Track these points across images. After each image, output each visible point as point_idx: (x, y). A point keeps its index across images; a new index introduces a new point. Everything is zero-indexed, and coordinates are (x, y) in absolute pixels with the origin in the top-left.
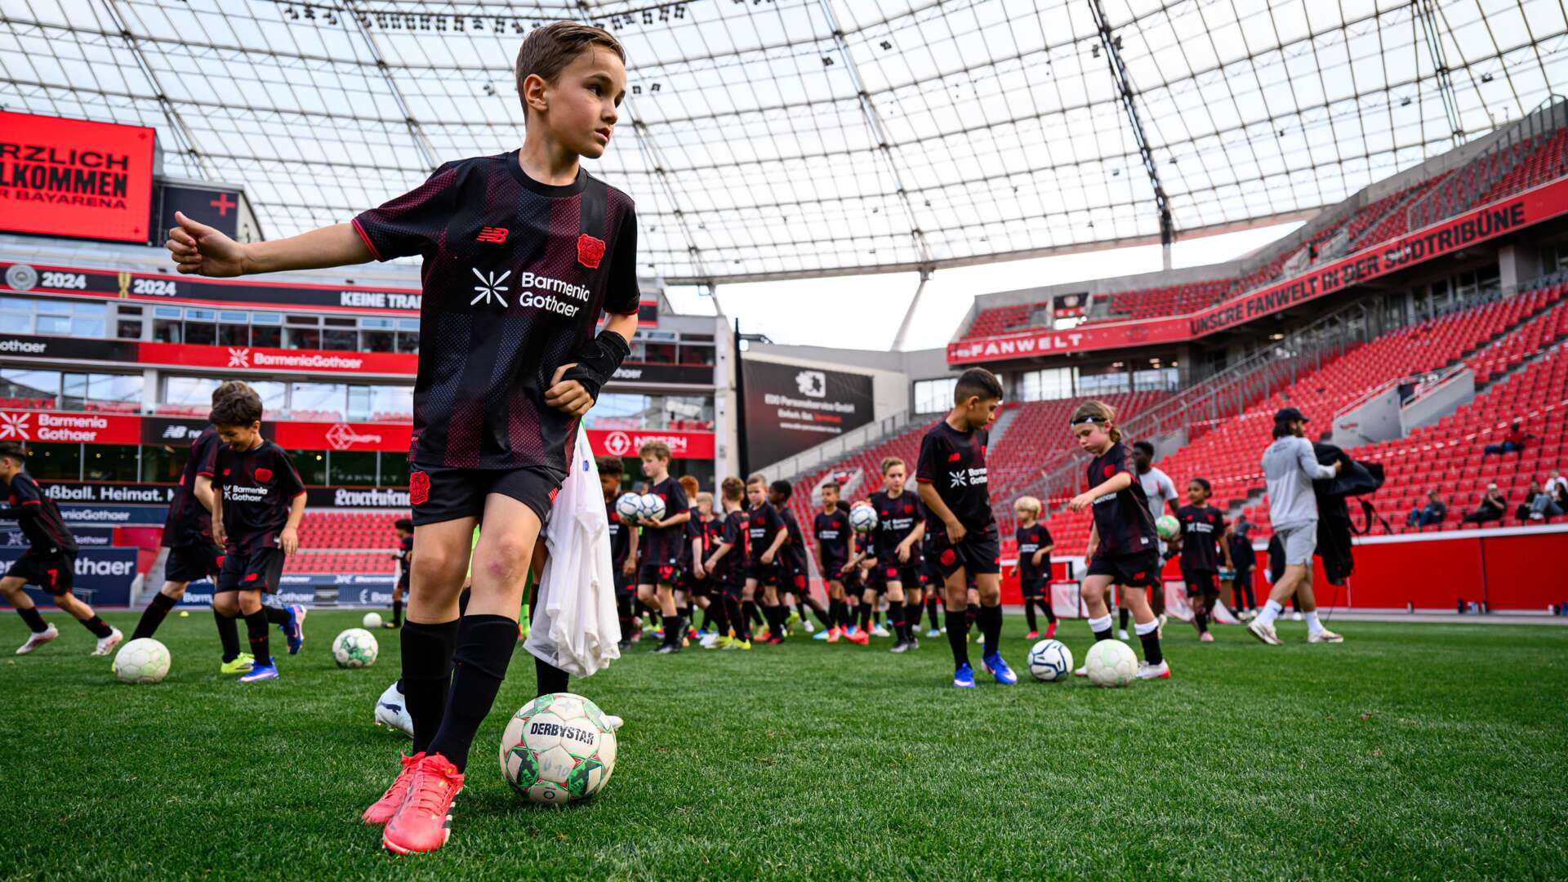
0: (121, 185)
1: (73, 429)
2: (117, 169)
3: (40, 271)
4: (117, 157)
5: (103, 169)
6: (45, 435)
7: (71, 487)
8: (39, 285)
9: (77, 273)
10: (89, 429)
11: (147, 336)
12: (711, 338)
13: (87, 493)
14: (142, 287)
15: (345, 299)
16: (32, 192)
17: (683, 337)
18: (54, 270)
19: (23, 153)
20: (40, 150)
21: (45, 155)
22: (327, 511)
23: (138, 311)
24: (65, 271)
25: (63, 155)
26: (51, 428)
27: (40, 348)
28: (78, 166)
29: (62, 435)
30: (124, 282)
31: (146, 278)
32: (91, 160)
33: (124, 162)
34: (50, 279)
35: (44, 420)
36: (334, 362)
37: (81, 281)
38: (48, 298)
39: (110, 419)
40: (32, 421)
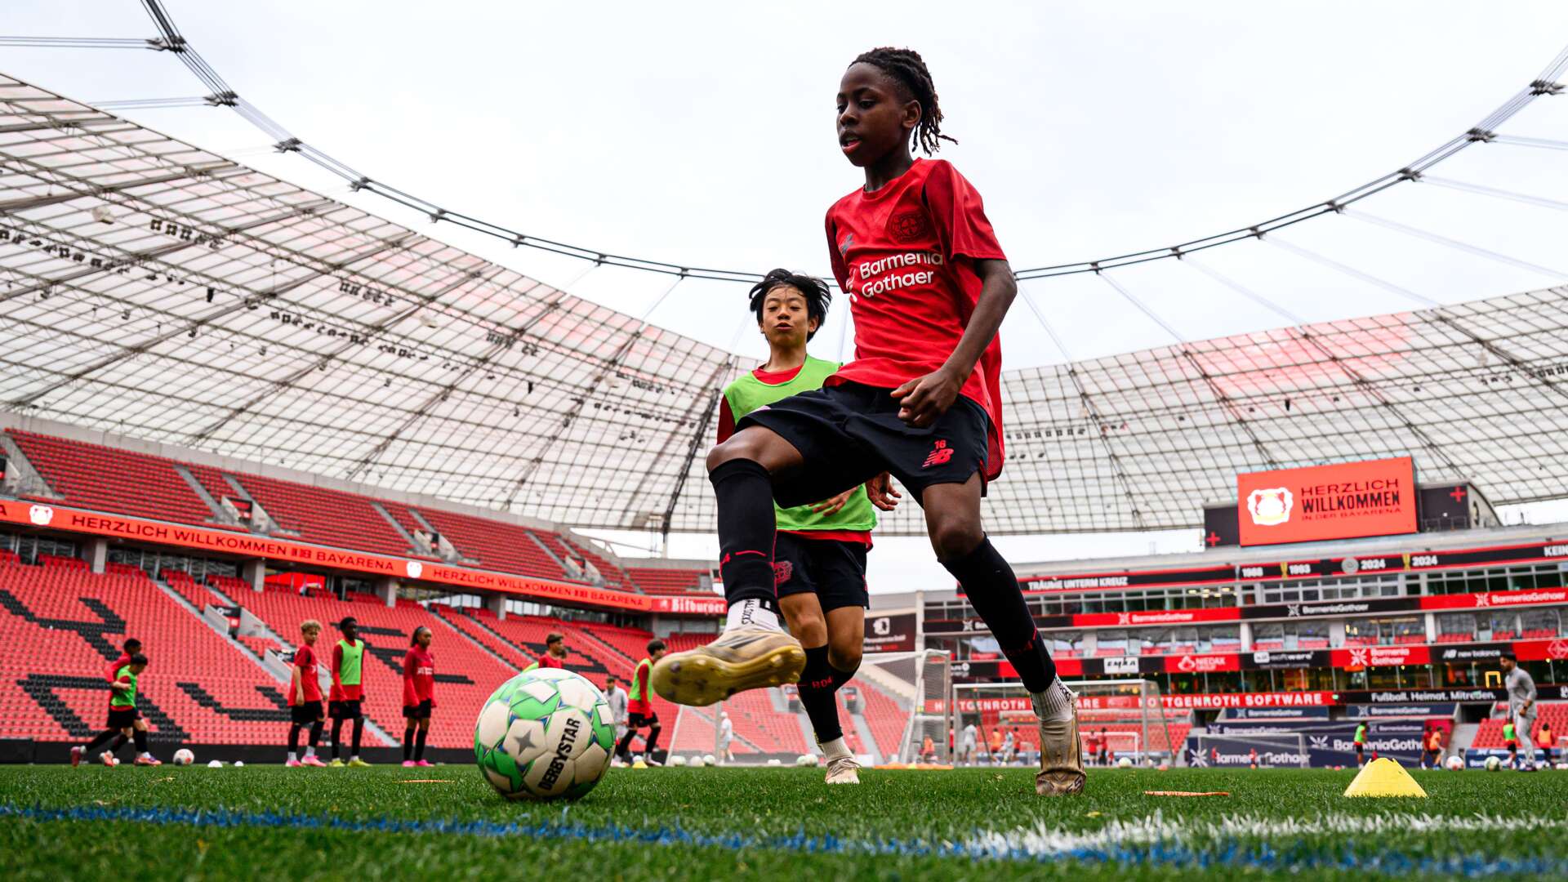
0: (1396, 498)
1: (1391, 656)
2: (1393, 488)
3: (1359, 560)
4: (1392, 480)
5: (1385, 489)
6: (1376, 662)
7: (1395, 693)
8: (1360, 570)
9: (1379, 558)
10: (1399, 656)
11: (1425, 592)
13: (1403, 697)
14: (1418, 561)
15: (1547, 551)
16: (1348, 511)
18: (1367, 559)
19: (1341, 488)
20: (1348, 485)
21: (1352, 488)
22: (1556, 703)
23: (1416, 577)
24: (1372, 558)
25: (1362, 486)
26: (1379, 657)
27: (1365, 607)
28: (1371, 490)
29: (1385, 661)
30: (1406, 560)
31: (1418, 555)
32: (1378, 485)
33: (1396, 483)
34: (1366, 565)
35: (1374, 652)
36: (1546, 596)
37: (1382, 564)
38: (1368, 576)
39: (1411, 649)
40: (1368, 653)
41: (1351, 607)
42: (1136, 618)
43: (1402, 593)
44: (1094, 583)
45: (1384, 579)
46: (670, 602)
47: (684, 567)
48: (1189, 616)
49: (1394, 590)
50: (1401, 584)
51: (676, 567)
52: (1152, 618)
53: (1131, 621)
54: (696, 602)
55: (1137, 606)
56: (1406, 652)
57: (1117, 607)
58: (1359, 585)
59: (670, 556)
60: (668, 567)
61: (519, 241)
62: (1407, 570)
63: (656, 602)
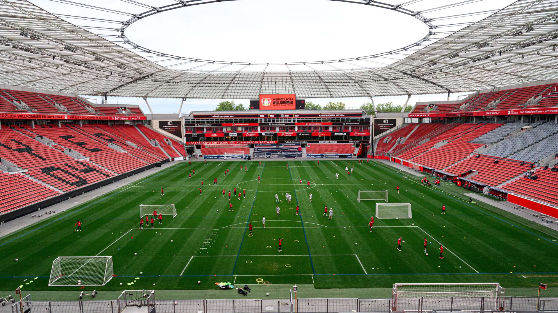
0: (292, 102)
3: (284, 115)
6: (286, 135)
7: (289, 142)
9: (288, 115)
10: (290, 134)
11: (296, 122)
13: (291, 142)
14: (296, 116)
15: (320, 116)
16: (282, 104)
17: (365, 118)
18: (286, 115)
19: (281, 99)
20: (283, 99)
22: (318, 144)
23: (295, 119)
24: (287, 115)
25: (285, 99)
27: (284, 124)
28: (287, 100)
29: (288, 135)
30: (293, 115)
31: (296, 115)
32: (289, 99)
33: (292, 99)
34: (286, 116)
35: (286, 134)
36: (318, 124)
38: (285, 118)
39: (293, 133)
40: (284, 134)
41: (282, 124)
42: (236, 125)
43: (292, 122)
44: (227, 117)
45: (289, 119)
46: (114, 117)
47: (112, 107)
48: (247, 124)
49: (290, 121)
50: (292, 120)
51: (110, 106)
52: (240, 125)
53: (235, 125)
54: (121, 117)
55: (236, 122)
56: (292, 134)
57: (232, 122)
58: (284, 120)
59: (108, 103)
60: (108, 106)
62: (294, 118)
63: (111, 117)
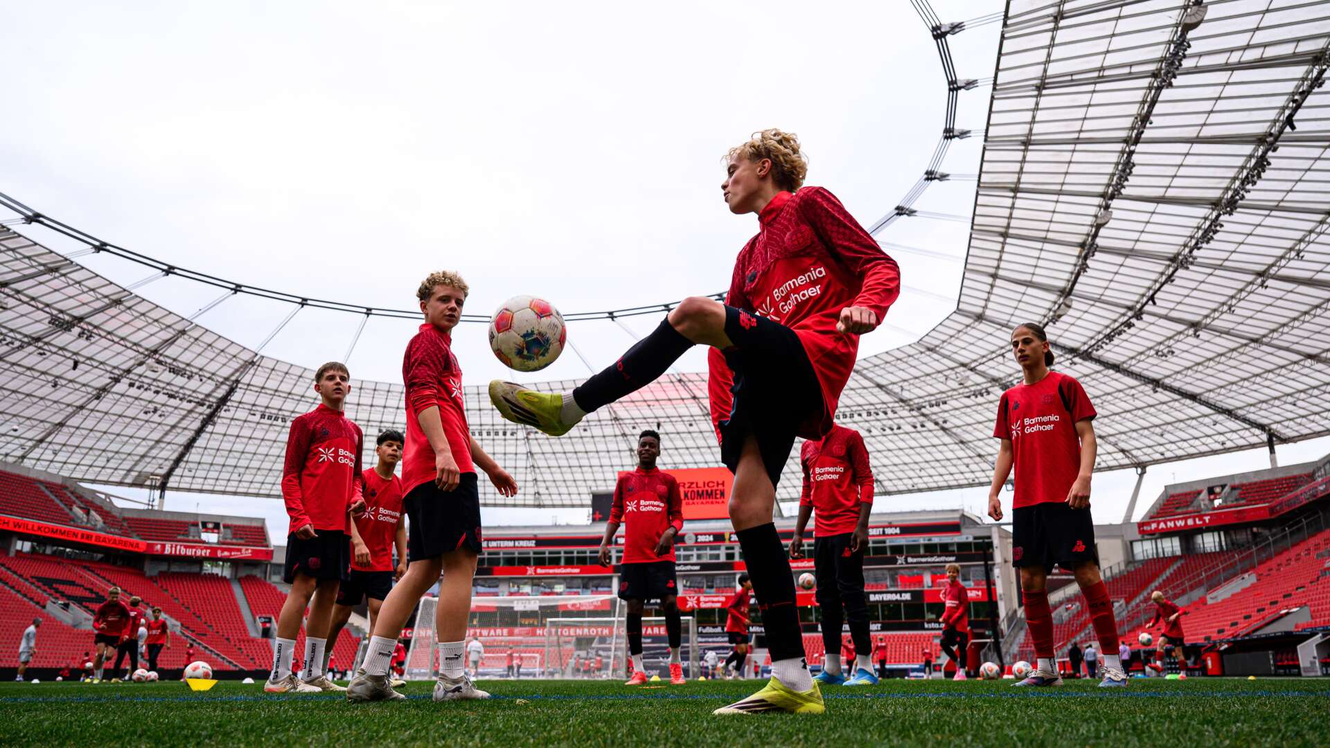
0: (722, 494)
1: (713, 602)
2: (720, 487)
3: (696, 535)
4: (720, 482)
5: (715, 488)
6: (703, 605)
7: (714, 627)
8: (696, 542)
9: (709, 534)
10: (718, 602)
12: (989, 537)
16: (691, 501)
17: (975, 538)
18: (701, 534)
19: (687, 486)
20: (692, 483)
21: (694, 485)
23: (732, 548)
24: (705, 534)
25: (701, 484)
26: (706, 602)
27: (697, 568)
28: (707, 488)
29: (709, 605)
30: (727, 536)
32: (711, 485)
33: (723, 484)
34: (701, 538)
35: (702, 599)
37: (711, 538)
38: (701, 547)
39: (726, 597)
40: (698, 600)
41: (688, 568)
42: (539, 571)
43: (723, 559)
44: (511, 544)
45: (712, 549)
46: (163, 547)
47: (176, 518)
48: (577, 570)
49: (718, 556)
50: (722, 553)
51: (169, 518)
52: (551, 571)
53: (535, 572)
54: (186, 547)
55: (540, 562)
56: (723, 599)
57: (525, 561)
58: (695, 552)
59: (165, 509)
60: (162, 517)
61: (101, 247)
62: (727, 543)
63: (151, 546)
